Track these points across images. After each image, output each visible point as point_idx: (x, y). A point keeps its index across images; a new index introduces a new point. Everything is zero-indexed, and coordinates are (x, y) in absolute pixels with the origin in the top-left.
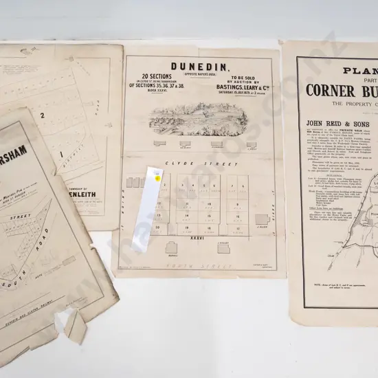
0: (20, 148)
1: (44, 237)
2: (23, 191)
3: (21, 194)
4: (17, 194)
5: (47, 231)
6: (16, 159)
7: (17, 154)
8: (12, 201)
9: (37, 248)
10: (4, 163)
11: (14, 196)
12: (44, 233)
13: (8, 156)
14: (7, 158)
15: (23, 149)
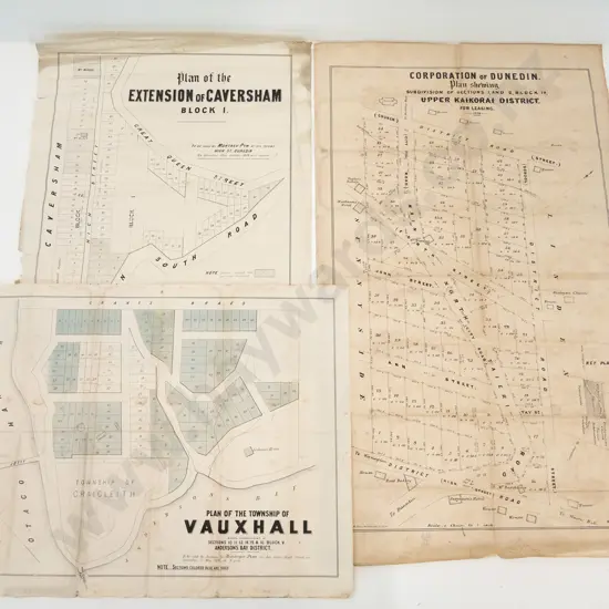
0: (274, 91)
1: (246, 224)
2: (249, 148)
3: (245, 150)
4: (238, 148)
5: (255, 217)
6: (262, 103)
7: (267, 97)
8: (229, 154)
9: (230, 234)
10: (243, 100)
11: (234, 149)
12: (249, 219)
13: (253, 94)
14: (251, 97)
15: (277, 95)
